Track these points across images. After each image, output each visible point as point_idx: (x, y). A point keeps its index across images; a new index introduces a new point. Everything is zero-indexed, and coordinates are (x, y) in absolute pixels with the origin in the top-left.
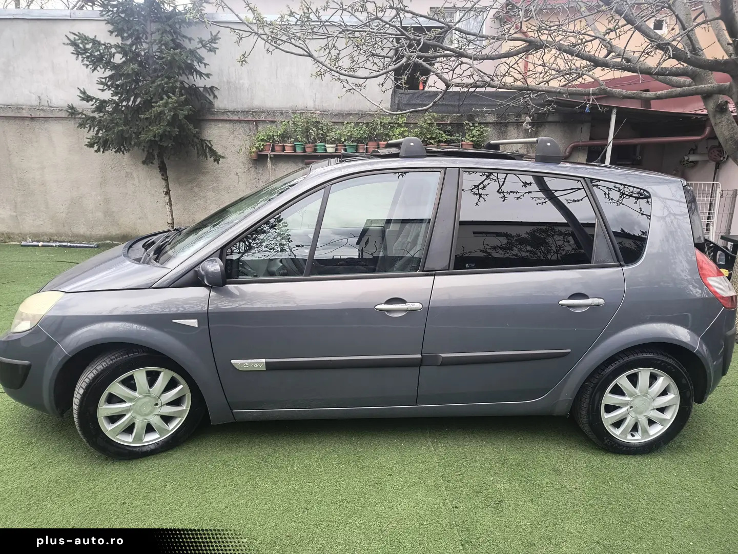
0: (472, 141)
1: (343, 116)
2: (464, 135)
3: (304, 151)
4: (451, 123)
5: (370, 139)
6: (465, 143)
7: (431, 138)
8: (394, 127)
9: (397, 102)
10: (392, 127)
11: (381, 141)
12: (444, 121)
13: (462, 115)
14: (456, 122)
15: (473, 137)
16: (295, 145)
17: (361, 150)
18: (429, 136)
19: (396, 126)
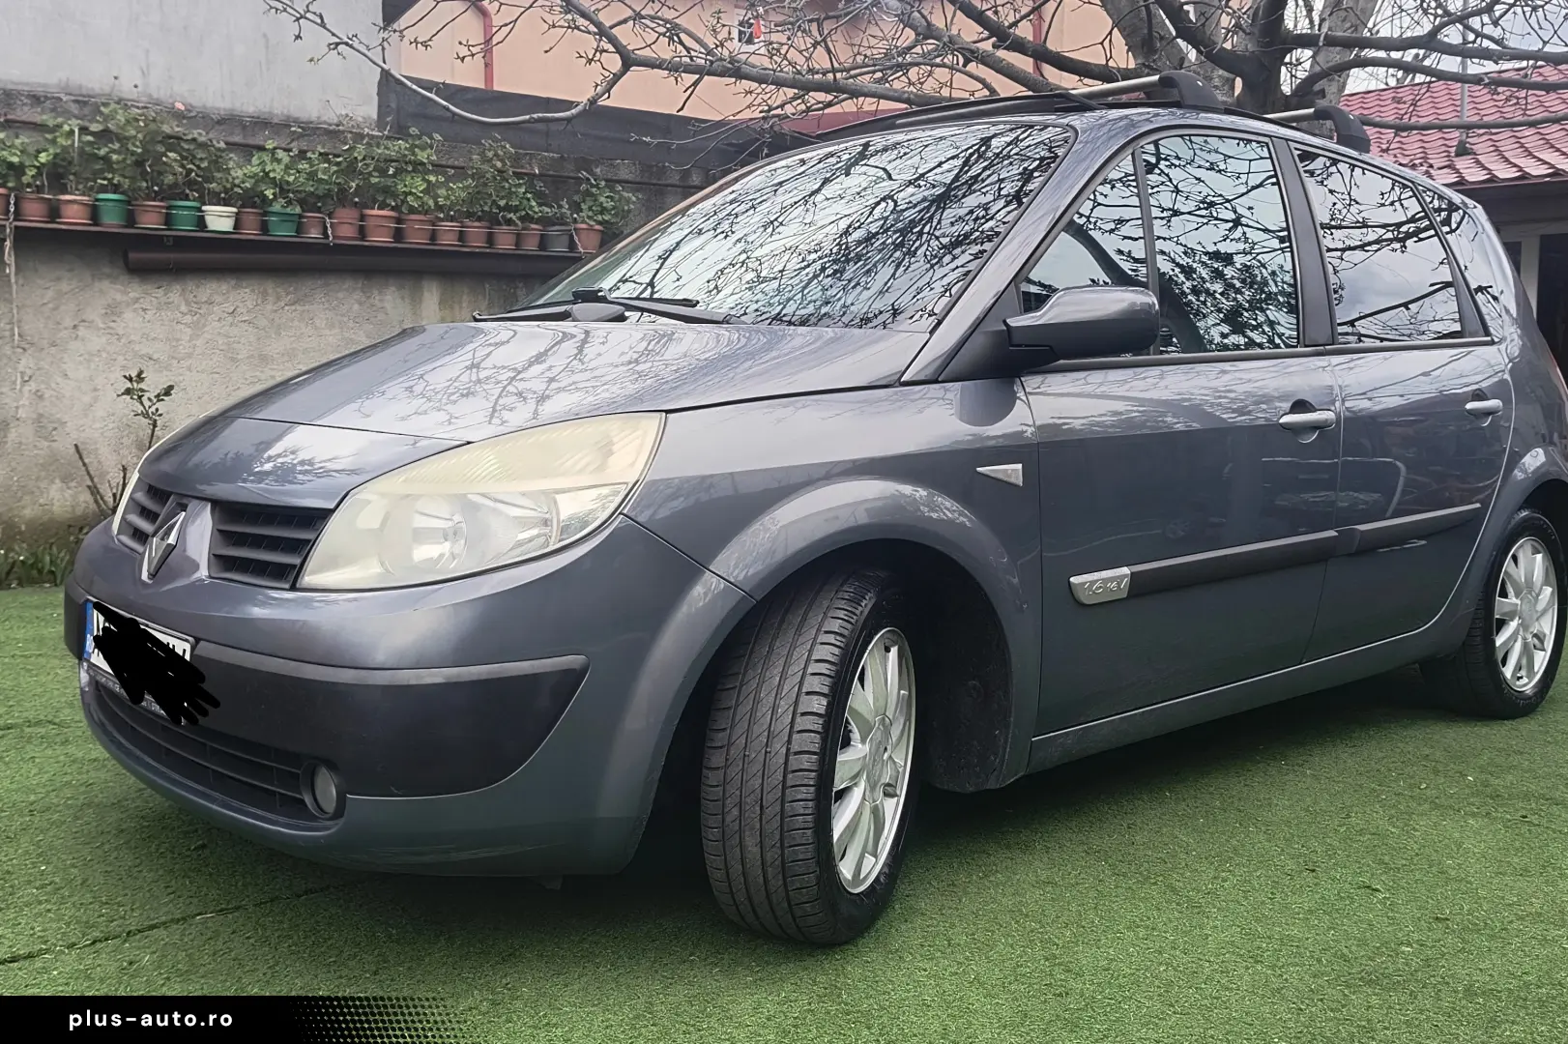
0: (599, 223)
1: (244, 127)
2: (576, 207)
3: (131, 220)
4: (541, 175)
5: (342, 197)
6: (584, 226)
7: (508, 208)
8: (406, 170)
9: (393, 105)
10: (399, 172)
11: (373, 208)
12: (522, 167)
13: (562, 157)
14: (551, 173)
15: (602, 213)
16: (97, 200)
17: (313, 230)
18: (502, 203)
19: (410, 169)
